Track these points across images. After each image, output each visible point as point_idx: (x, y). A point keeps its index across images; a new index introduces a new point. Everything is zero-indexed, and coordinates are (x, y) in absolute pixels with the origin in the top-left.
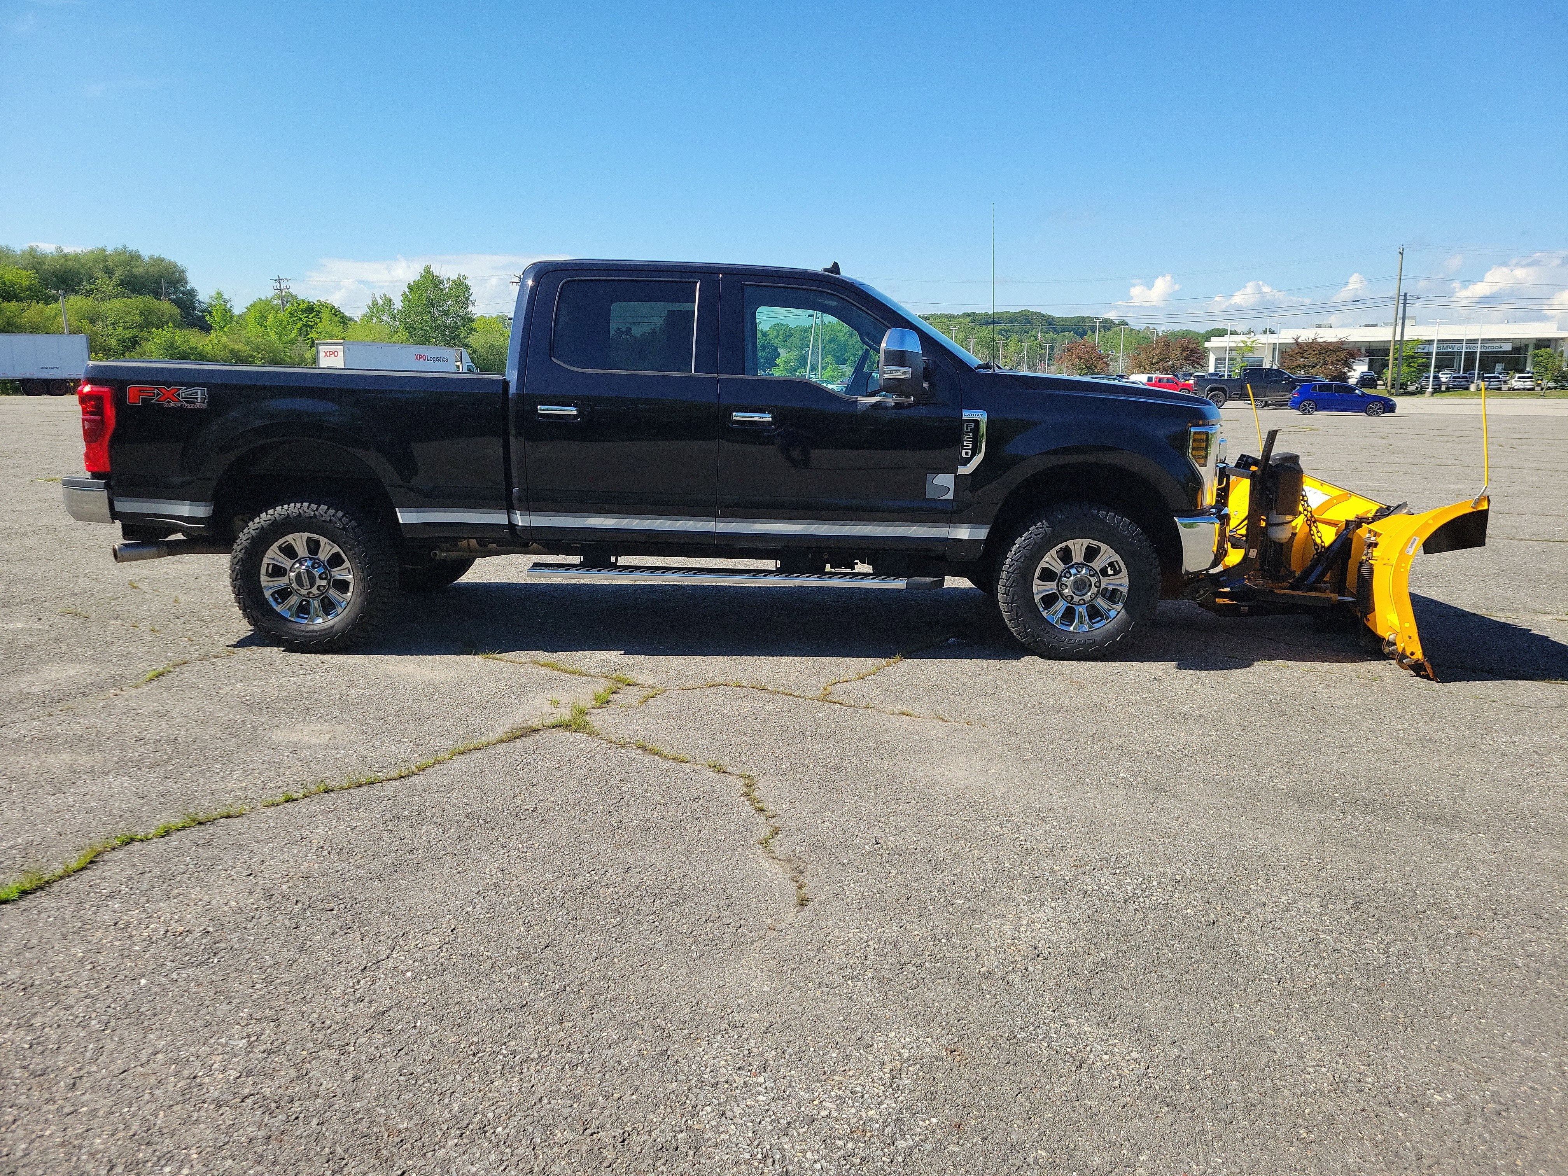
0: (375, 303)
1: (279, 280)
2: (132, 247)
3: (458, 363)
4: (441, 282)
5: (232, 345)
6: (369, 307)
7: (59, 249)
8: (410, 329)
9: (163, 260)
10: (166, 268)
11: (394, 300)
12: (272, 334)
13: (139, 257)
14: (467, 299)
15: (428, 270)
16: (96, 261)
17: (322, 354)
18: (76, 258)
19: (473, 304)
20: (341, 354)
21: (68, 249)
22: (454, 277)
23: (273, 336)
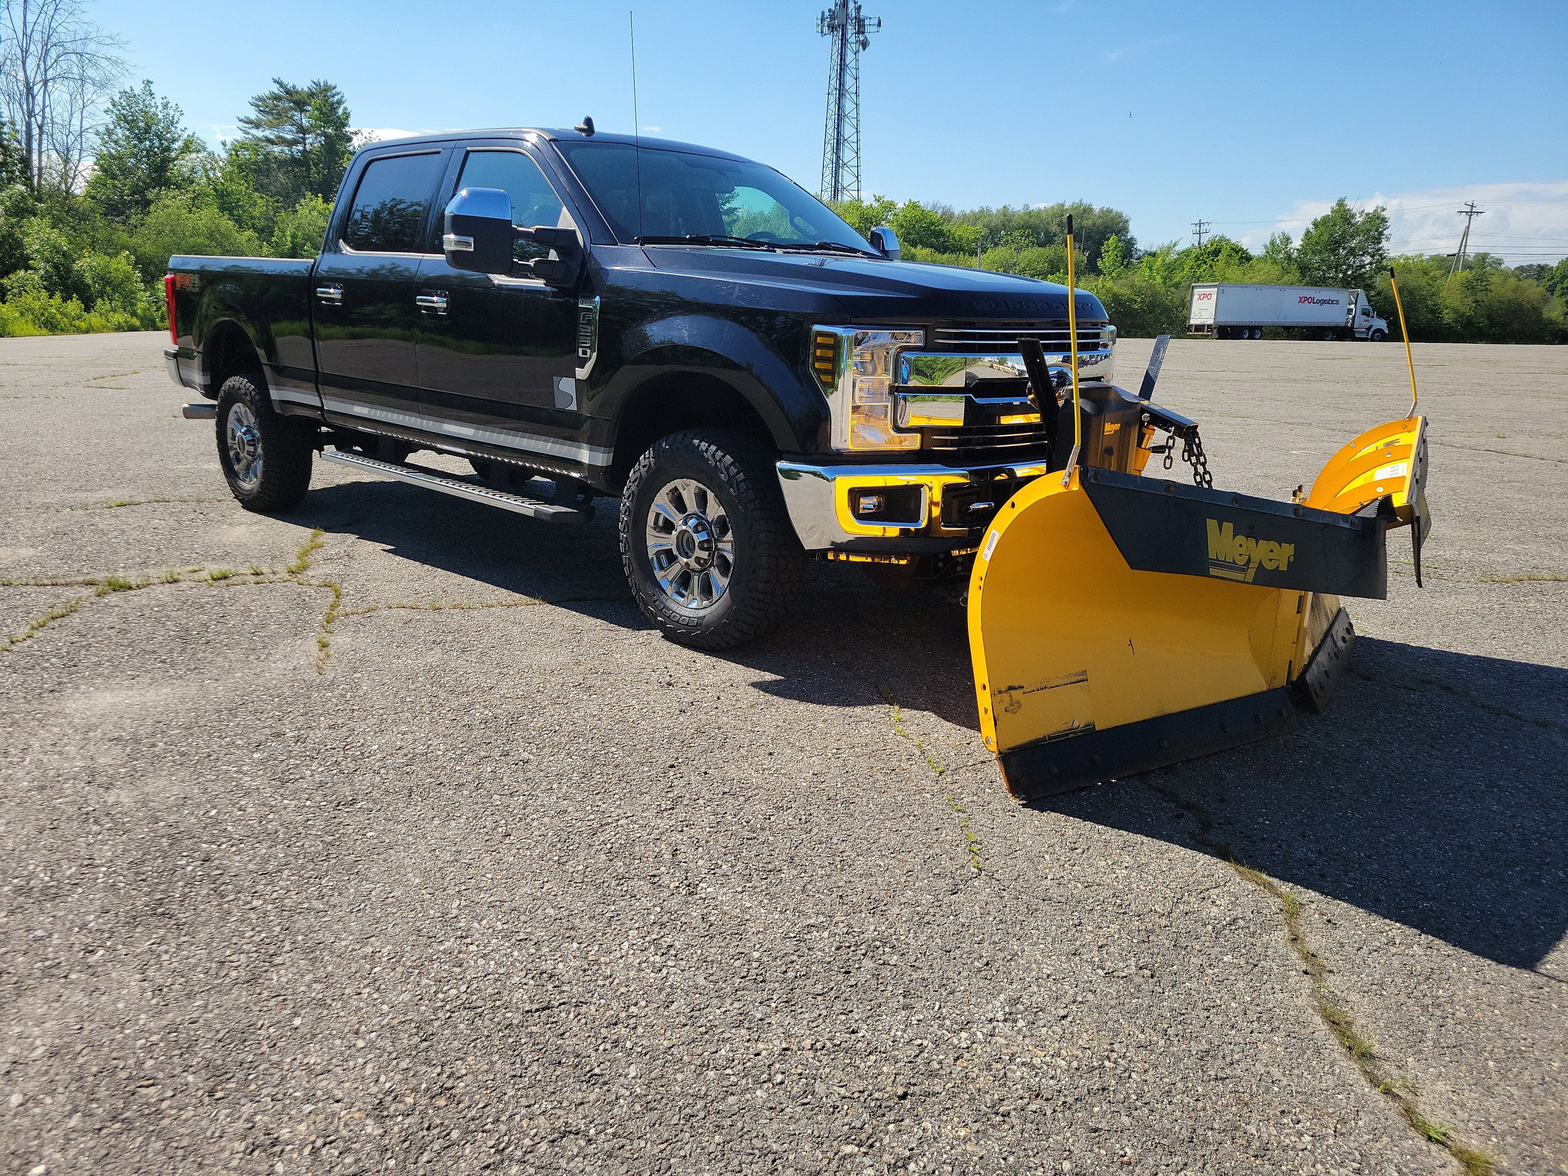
0: (1273, 243)
1: (1200, 224)
2: (1086, 202)
3: (1353, 306)
4: (1353, 216)
5: (1116, 289)
6: (1266, 247)
7: (1026, 206)
8: (1304, 269)
9: (1110, 211)
10: (1112, 219)
11: (1293, 239)
12: (1158, 278)
13: (1091, 210)
14: (1381, 233)
15: (1341, 204)
16: (1054, 215)
17: (1196, 297)
18: (1039, 213)
19: (1388, 239)
20: (1214, 297)
21: (1034, 207)
22: (1370, 210)
23: (1159, 279)
